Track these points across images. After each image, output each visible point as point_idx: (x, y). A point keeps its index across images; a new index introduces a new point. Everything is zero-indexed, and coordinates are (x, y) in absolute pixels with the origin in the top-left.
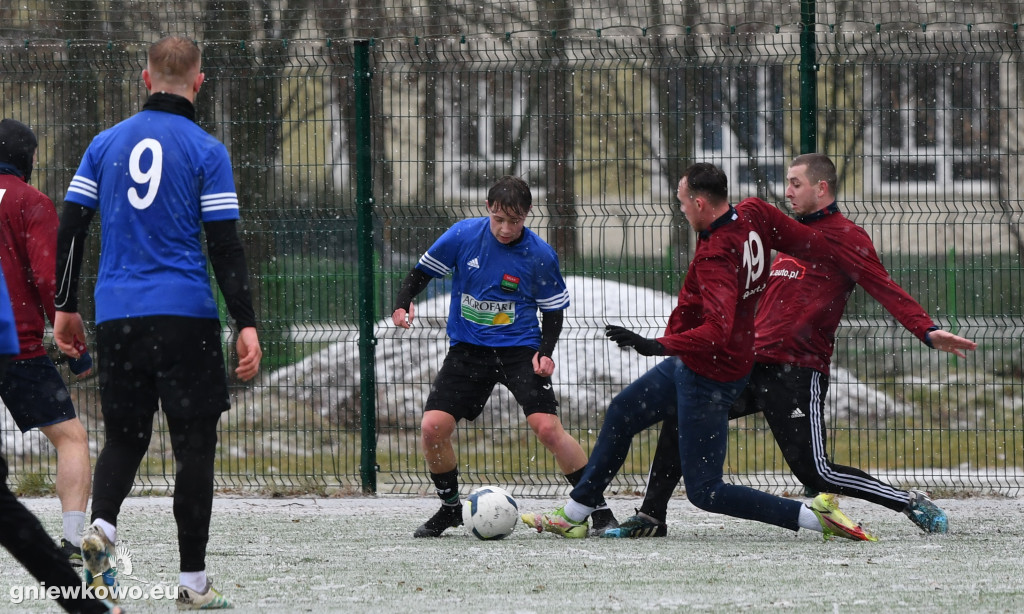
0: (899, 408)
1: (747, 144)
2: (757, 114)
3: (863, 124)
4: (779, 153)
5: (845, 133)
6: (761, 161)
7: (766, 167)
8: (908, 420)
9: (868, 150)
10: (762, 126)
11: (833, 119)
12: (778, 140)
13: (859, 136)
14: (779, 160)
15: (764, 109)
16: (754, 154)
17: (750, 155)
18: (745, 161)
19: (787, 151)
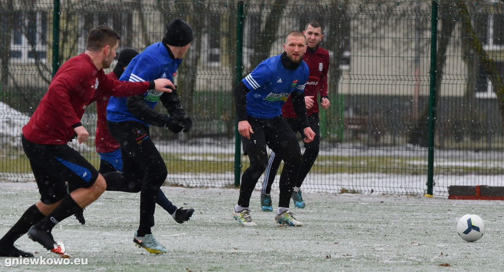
0: (89, 149)
1: (32, 42)
2: (36, 31)
3: (78, 36)
4: (44, 47)
5: (71, 40)
6: (37, 49)
7: (39, 52)
8: (92, 154)
9: (79, 47)
10: (38, 36)
11: (66, 33)
12: (44, 42)
13: (76, 41)
14: (44, 49)
15: (39, 29)
16: (34, 47)
17: (33, 47)
18: (30, 49)
19: (47, 46)
